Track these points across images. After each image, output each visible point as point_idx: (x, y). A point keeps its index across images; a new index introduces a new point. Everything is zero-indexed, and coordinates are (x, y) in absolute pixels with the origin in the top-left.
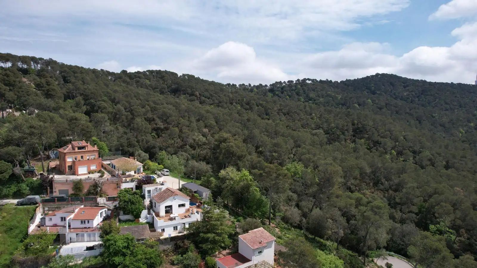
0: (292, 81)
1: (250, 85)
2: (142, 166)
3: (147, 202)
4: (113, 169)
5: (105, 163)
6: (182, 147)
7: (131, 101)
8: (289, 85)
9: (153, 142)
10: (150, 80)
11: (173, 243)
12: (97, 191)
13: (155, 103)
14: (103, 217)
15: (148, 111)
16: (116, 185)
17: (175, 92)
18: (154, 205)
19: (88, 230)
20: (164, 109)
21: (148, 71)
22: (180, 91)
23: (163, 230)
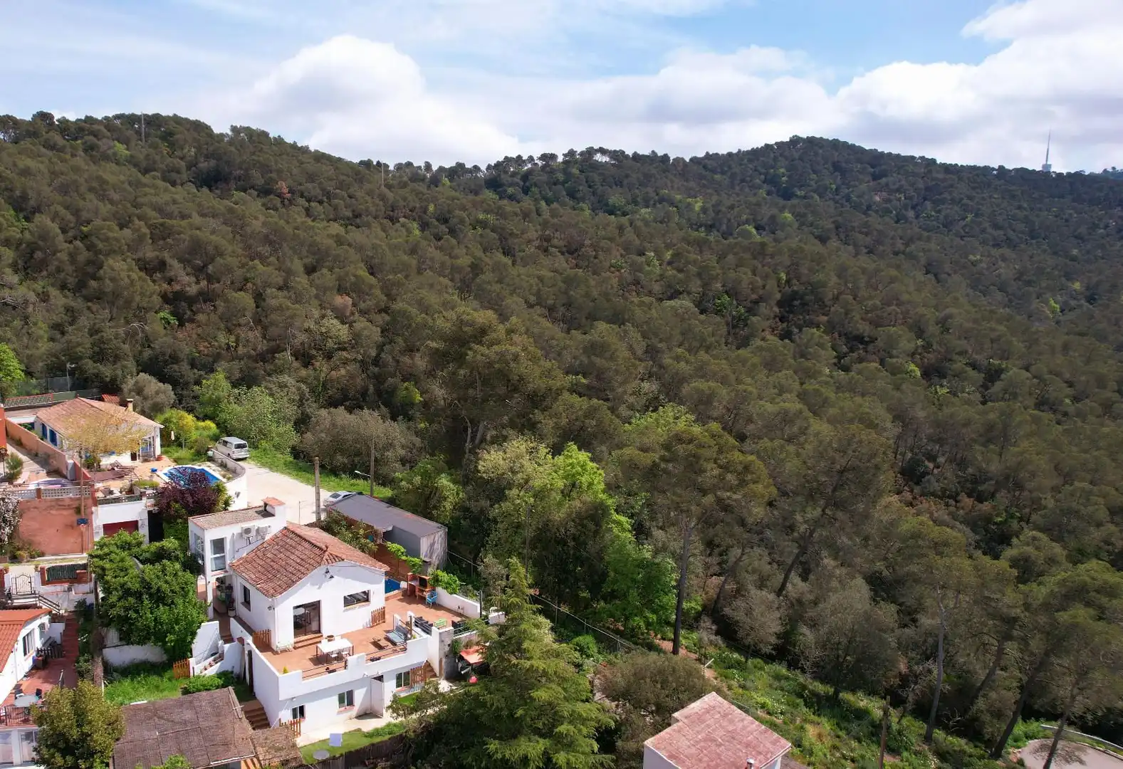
0: (553, 157)
1: (428, 166)
2: (158, 431)
3: (207, 583)
4: (47, 443)
5: (18, 419)
6: (265, 357)
7: (81, 203)
8: (543, 167)
9: (169, 340)
10: (126, 142)
13: (160, 210)
14: (32, 653)
15: (141, 239)
16: (71, 512)
17: (213, 180)
18: (238, 595)
20: (198, 231)
21: (117, 117)
22: (226, 180)
23: (300, 712)
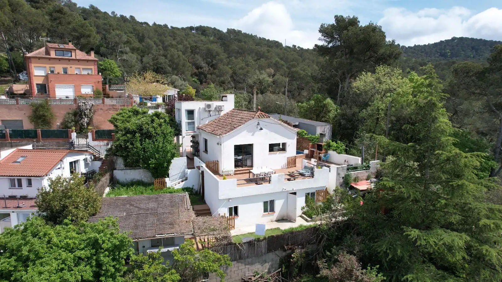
2: (177, 92)
11: (275, 257)
12: (82, 124)
18: (202, 147)
19: (22, 203)
23: (234, 211)
